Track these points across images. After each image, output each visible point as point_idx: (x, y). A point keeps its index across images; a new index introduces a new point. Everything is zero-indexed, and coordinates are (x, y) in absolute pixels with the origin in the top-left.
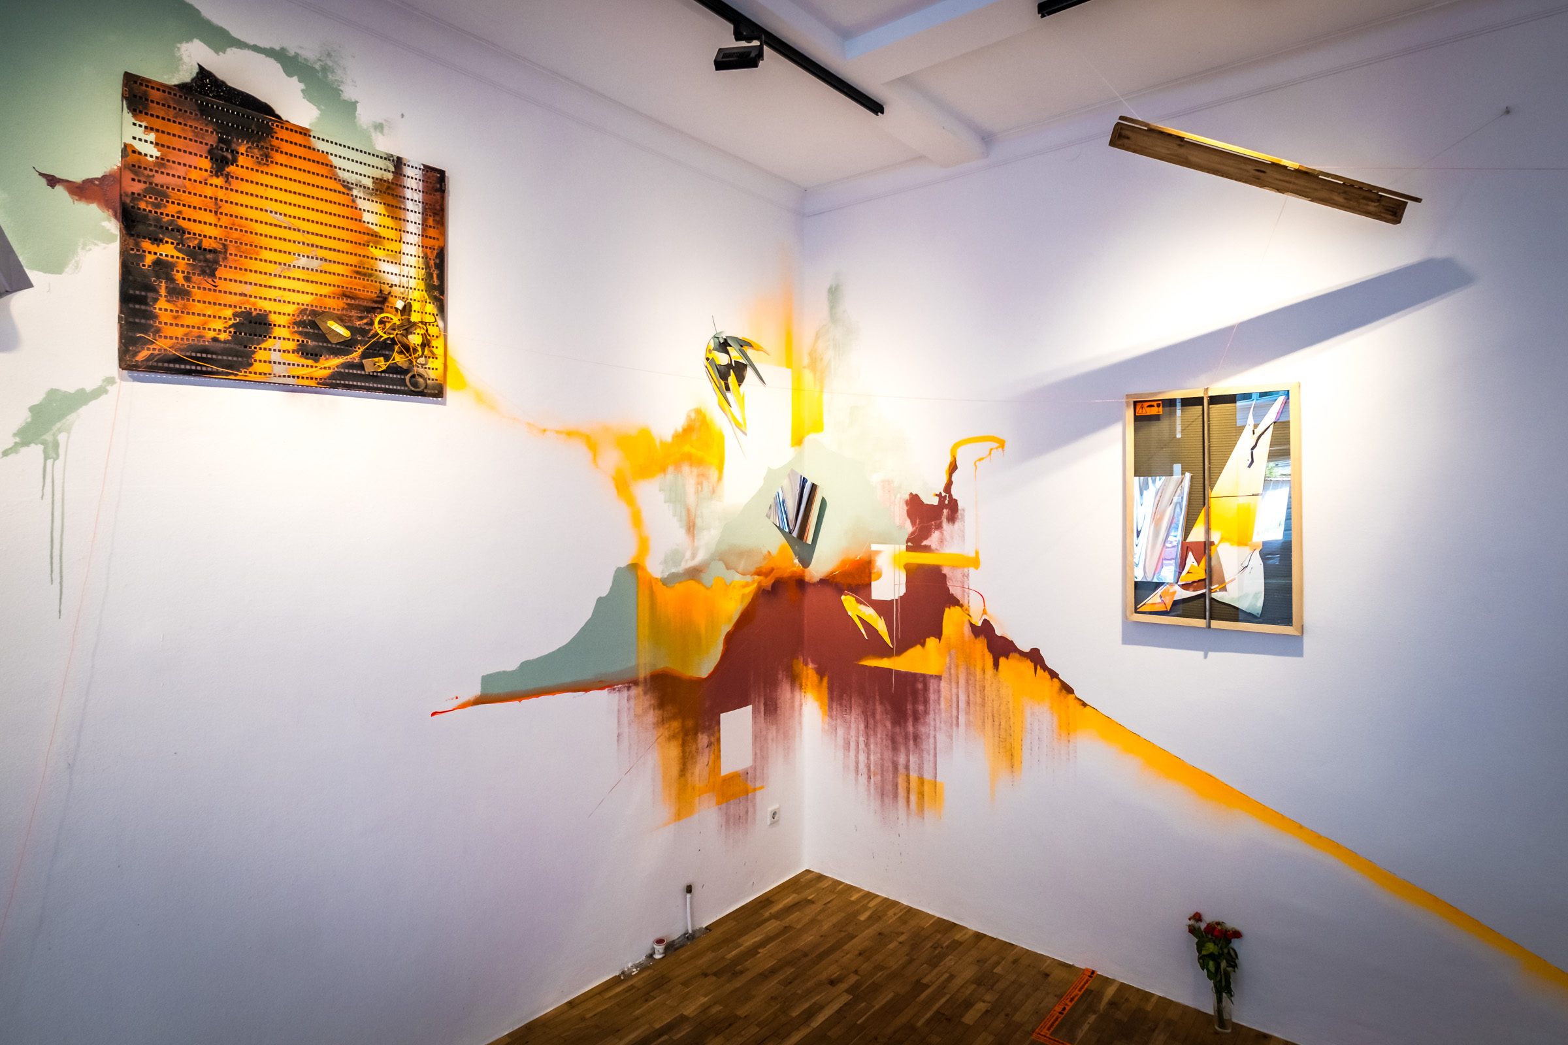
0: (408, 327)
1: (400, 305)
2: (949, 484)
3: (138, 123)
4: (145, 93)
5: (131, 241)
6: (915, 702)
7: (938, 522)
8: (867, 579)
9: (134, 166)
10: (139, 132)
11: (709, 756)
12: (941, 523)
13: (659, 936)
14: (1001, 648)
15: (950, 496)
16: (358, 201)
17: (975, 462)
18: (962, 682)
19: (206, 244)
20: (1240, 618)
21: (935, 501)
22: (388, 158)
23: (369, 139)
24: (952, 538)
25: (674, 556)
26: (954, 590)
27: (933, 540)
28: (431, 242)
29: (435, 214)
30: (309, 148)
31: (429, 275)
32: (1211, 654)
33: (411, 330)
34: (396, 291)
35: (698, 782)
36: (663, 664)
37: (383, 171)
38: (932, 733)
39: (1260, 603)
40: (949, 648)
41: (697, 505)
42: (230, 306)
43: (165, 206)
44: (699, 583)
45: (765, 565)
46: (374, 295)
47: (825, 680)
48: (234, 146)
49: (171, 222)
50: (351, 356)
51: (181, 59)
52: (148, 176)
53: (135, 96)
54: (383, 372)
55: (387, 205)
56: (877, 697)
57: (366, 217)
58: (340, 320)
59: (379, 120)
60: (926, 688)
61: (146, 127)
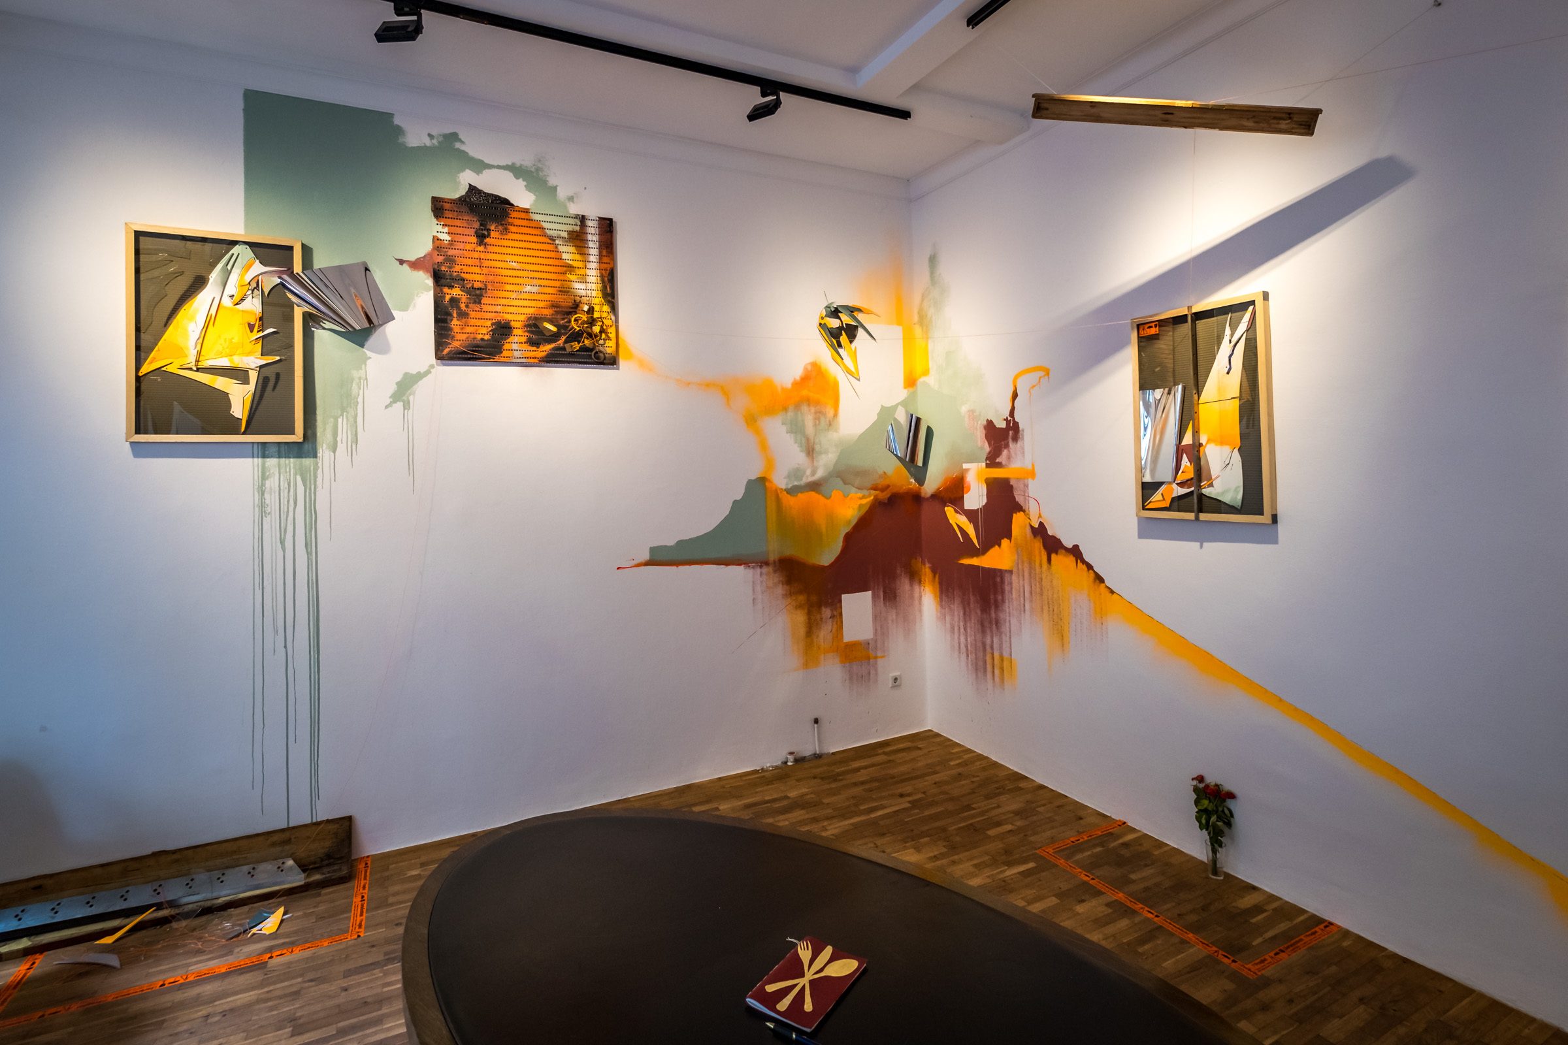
0: (592, 322)
1: (586, 308)
2: (1013, 409)
3: (439, 223)
4: (442, 206)
5: (438, 289)
6: (995, 593)
7: (1006, 442)
8: (961, 493)
9: (438, 247)
10: (440, 228)
11: (833, 624)
12: (1008, 442)
13: (792, 750)
14: (1052, 545)
15: (1014, 419)
16: (559, 247)
17: (1030, 389)
18: (1026, 574)
19: (477, 285)
20: (1223, 511)
21: (1003, 425)
22: (576, 217)
23: (565, 207)
24: (1016, 454)
25: (797, 473)
26: (1019, 499)
27: (1002, 459)
28: (605, 266)
29: (607, 247)
30: (530, 220)
31: (604, 287)
32: (1205, 544)
33: (594, 323)
34: (584, 300)
35: (823, 644)
36: (789, 552)
37: (573, 226)
38: (1008, 618)
39: (1240, 496)
40: (1017, 546)
41: (816, 435)
42: (490, 319)
43: (454, 267)
44: (819, 494)
45: (882, 482)
46: (571, 304)
47: (937, 576)
48: (488, 227)
49: (458, 276)
50: (558, 343)
51: (460, 182)
52: (446, 252)
53: (437, 209)
54: (576, 351)
55: (577, 246)
56: (971, 589)
57: (564, 256)
58: (551, 322)
59: (570, 194)
60: (1002, 582)
61: (443, 225)
